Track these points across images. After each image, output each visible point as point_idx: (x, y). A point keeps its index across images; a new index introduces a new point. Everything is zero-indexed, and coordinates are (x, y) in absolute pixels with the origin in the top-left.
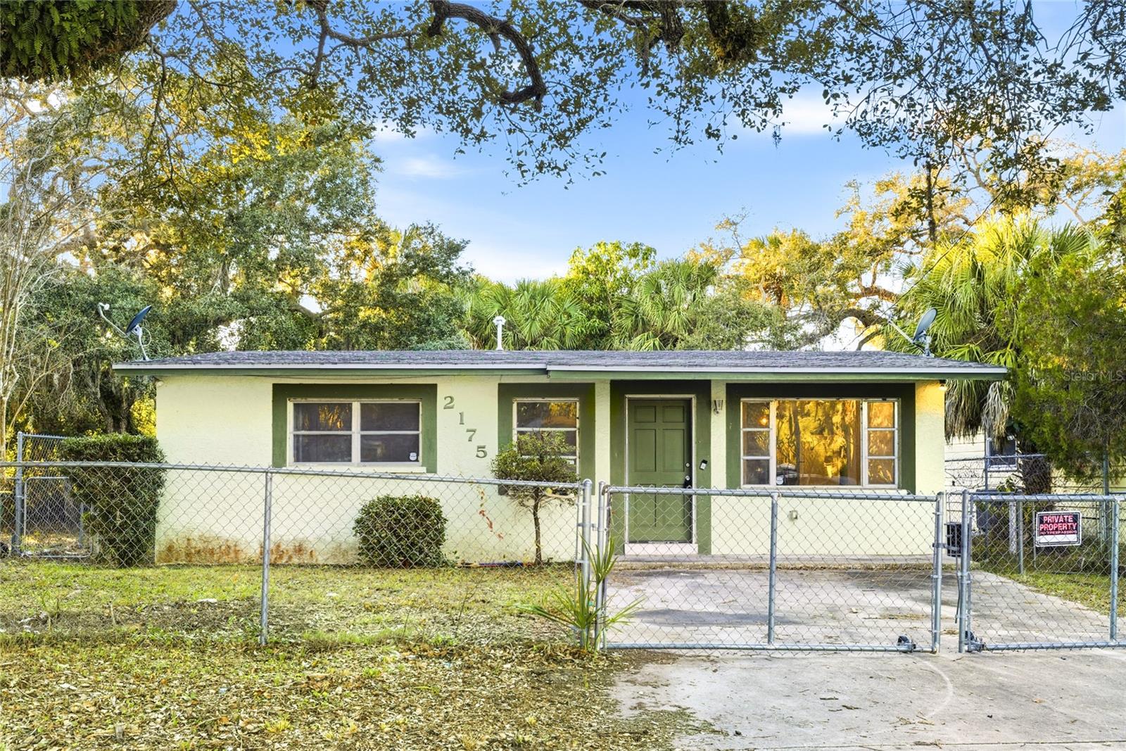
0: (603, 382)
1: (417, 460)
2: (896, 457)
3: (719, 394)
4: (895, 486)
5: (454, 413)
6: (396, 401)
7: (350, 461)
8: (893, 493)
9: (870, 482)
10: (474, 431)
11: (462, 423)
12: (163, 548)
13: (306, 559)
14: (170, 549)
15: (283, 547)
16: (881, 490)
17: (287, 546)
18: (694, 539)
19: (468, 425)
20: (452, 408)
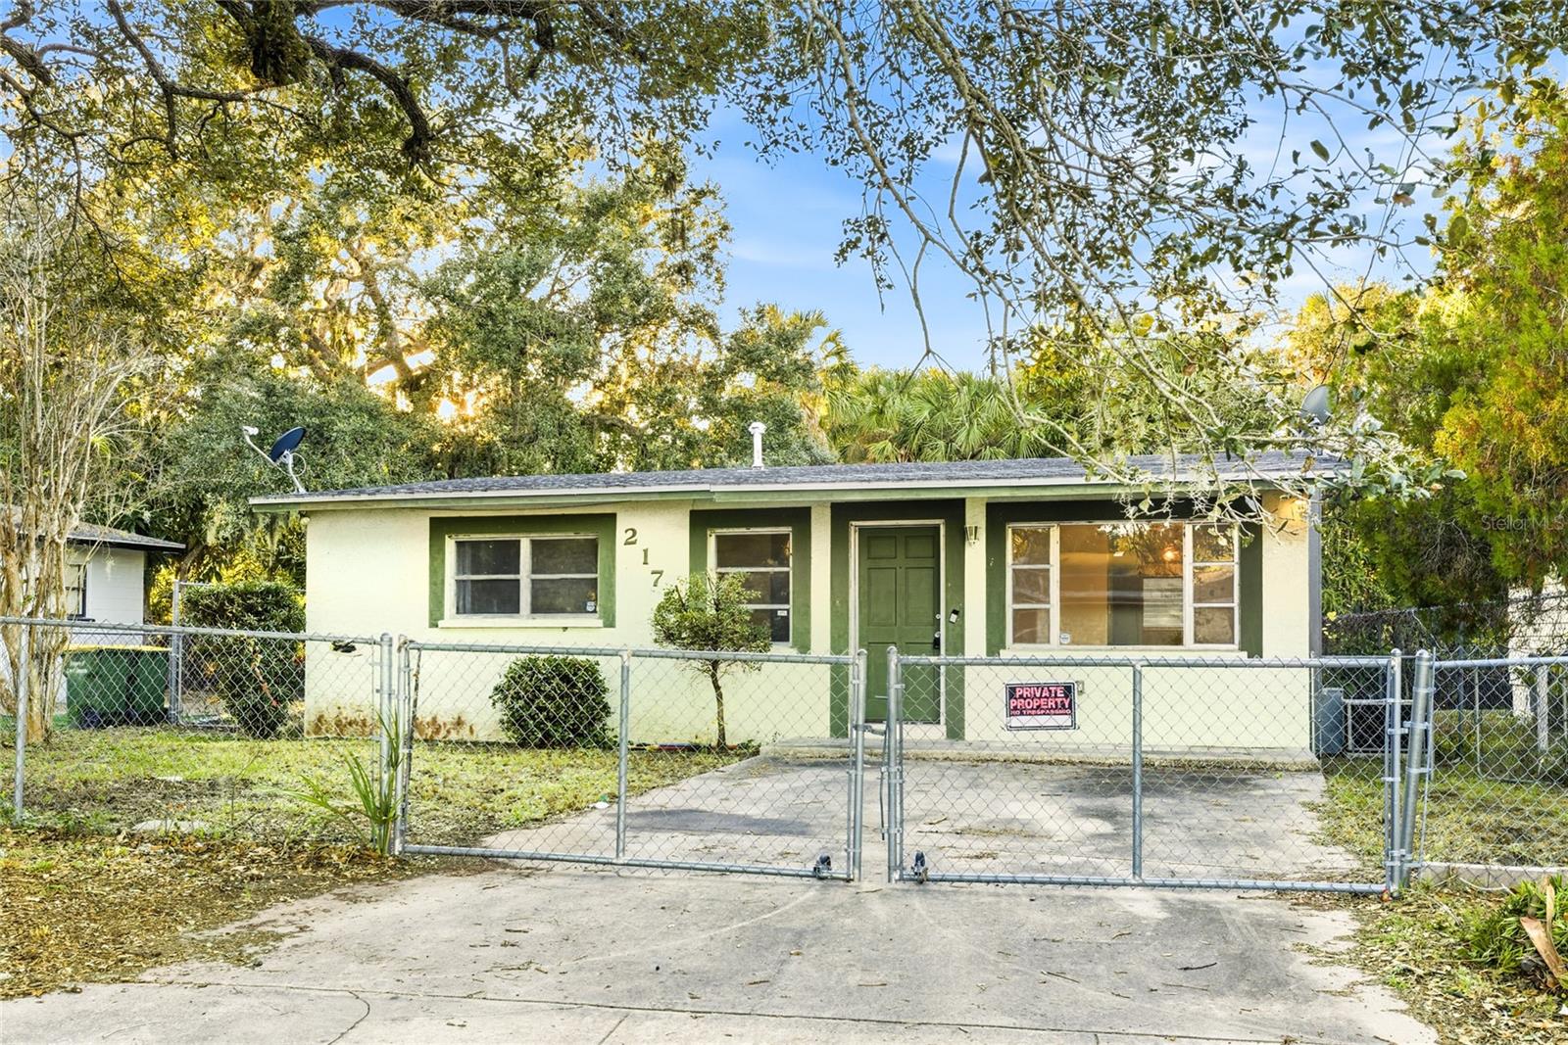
0: (821, 504)
1: (595, 611)
2: (1236, 604)
3: (976, 518)
4: (1236, 646)
5: (637, 549)
6: (571, 536)
7: (518, 611)
8: (1229, 658)
9: (1197, 641)
10: (661, 573)
11: (645, 563)
12: (314, 718)
13: (464, 734)
14: (320, 719)
15: (440, 721)
16: (1212, 652)
17: (446, 718)
18: (943, 719)
19: (653, 565)
20: (634, 543)
